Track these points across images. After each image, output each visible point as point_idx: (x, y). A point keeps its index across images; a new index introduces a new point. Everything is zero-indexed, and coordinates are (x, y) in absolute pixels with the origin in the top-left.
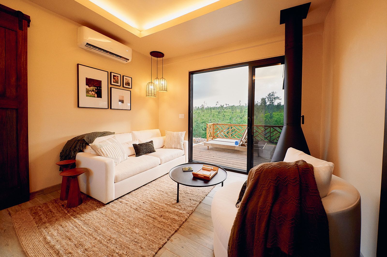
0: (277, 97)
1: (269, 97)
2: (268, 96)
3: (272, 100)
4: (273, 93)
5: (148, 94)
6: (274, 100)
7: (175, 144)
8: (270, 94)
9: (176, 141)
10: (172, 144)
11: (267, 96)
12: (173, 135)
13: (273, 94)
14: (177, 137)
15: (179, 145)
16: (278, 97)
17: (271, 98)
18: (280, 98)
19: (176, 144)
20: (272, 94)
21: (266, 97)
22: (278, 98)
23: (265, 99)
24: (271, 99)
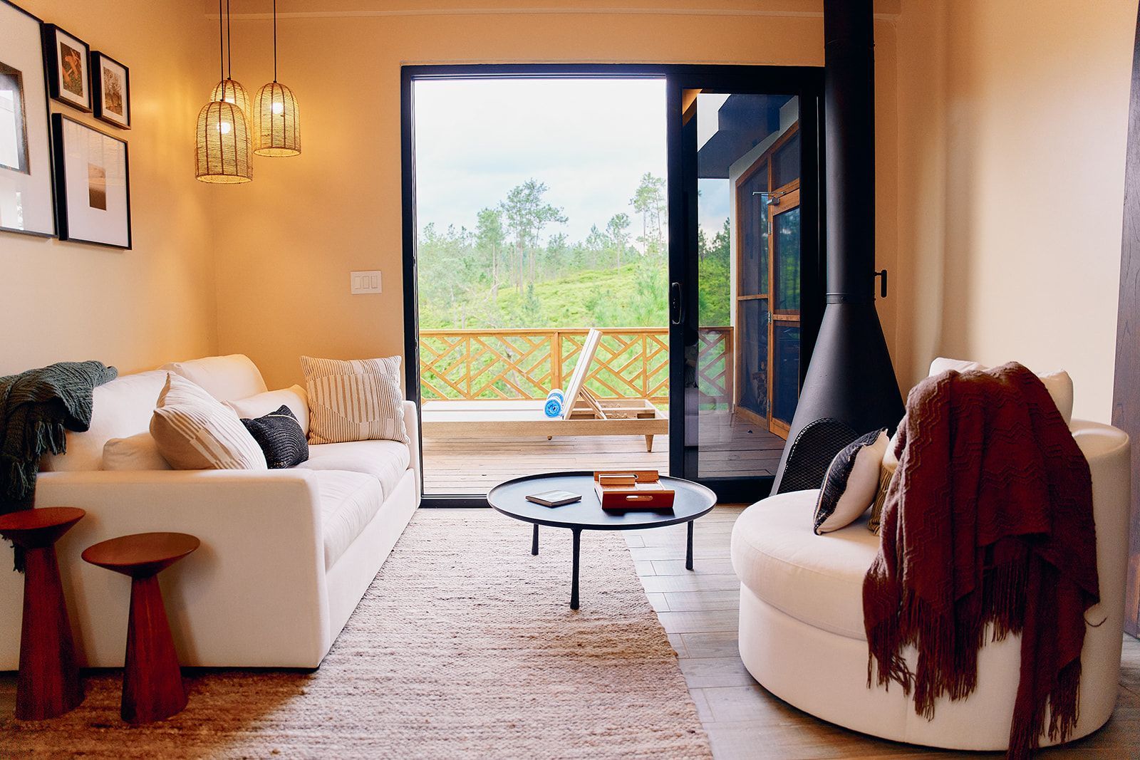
0: (550, 209)
1: (514, 208)
2: (512, 204)
3: (530, 223)
4: (531, 186)
5: (203, 164)
6: (536, 223)
7: (371, 419)
8: (518, 192)
9: (376, 405)
10: (357, 421)
11: (506, 201)
12: (353, 377)
13: (529, 195)
14: (373, 384)
15: (390, 422)
16: (553, 206)
17: (523, 212)
18: (562, 214)
19: (377, 418)
20: (527, 192)
21: (501, 209)
22: (552, 213)
23: (499, 214)
24: (521, 216)
